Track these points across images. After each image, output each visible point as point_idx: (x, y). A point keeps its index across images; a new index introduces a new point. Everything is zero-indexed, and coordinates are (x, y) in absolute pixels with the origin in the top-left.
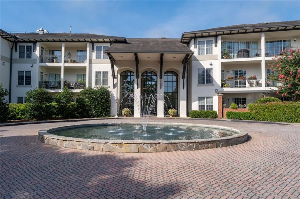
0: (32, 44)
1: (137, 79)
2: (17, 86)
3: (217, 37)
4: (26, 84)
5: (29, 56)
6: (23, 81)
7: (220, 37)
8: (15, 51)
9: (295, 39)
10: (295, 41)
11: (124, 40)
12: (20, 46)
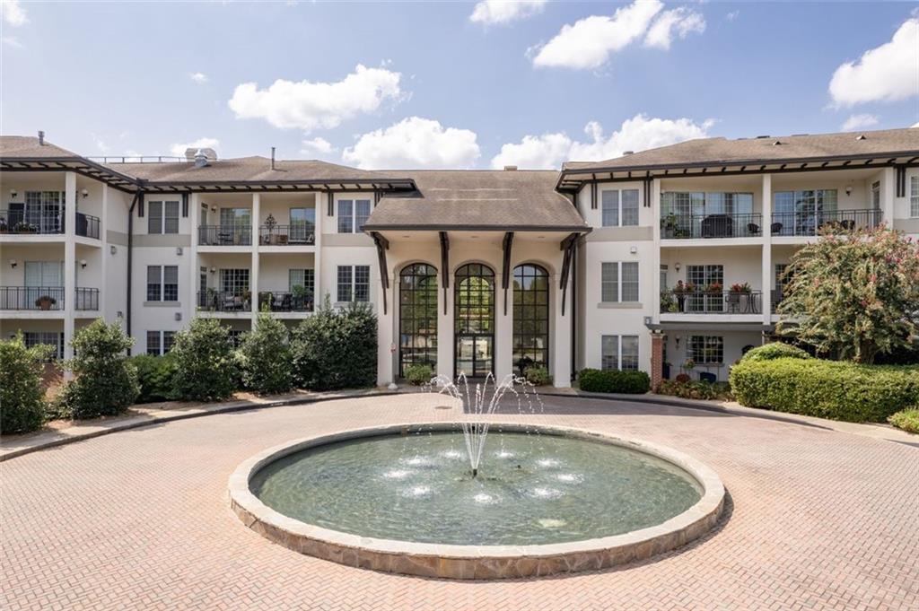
0: (178, 198)
1: (443, 290)
2: (145, 305)
3: (651, 182)
4: (166, 299)
5: (173, 228)
6: (159, 292)
7: (656, 184)
8: (139, 216)
9: (849, 189)
10: (848, 193)
11: (409, 185)
12: (150, 203)
